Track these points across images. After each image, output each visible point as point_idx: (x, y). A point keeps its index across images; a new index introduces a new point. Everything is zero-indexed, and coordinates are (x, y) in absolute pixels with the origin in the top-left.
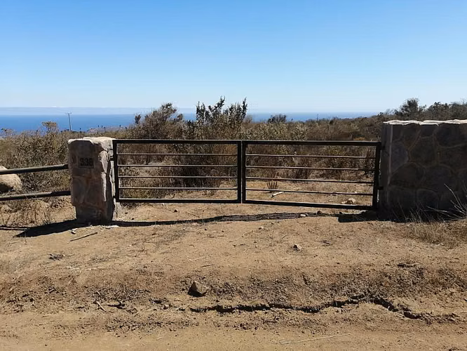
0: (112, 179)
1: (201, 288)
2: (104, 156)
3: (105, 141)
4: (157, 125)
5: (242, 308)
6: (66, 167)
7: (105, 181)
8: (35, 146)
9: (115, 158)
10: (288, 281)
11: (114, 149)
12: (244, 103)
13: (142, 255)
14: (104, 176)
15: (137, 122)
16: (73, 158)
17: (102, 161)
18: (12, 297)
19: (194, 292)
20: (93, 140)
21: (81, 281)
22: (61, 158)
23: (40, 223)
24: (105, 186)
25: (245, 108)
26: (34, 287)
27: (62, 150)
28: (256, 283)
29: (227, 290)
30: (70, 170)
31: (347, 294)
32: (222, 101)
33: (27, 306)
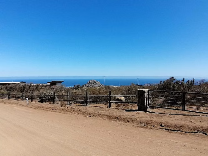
0: (147, 100)
1: (163, 125)
2: (146, 94)
3: (146, 90)
4: (167, 85)
5: (171, 130)
6: (136, 96)
7: (146, 100)
8: (128, 90)
9: (149, 95)
10: (183, 126)
11: (149, 92)
12: (193, 79)
13: (152, 118)
14: (145, 99)
15: (160, 83)
16: (138, 94)
17: (145, 95)
18: (125, 120)
19: (161, 126)
20: (143, 90)
21: (138, 120)
22: (135, 94)
23: (130, 109)
24: (145, 101)
25: (194, 81)
26: (129, 119)
27: (136, 92)
28: (176, 126)
29: (169, 126)
30: (138, 97)
31: (197, 131)
32: (184, 79)
33: (128, 122)
